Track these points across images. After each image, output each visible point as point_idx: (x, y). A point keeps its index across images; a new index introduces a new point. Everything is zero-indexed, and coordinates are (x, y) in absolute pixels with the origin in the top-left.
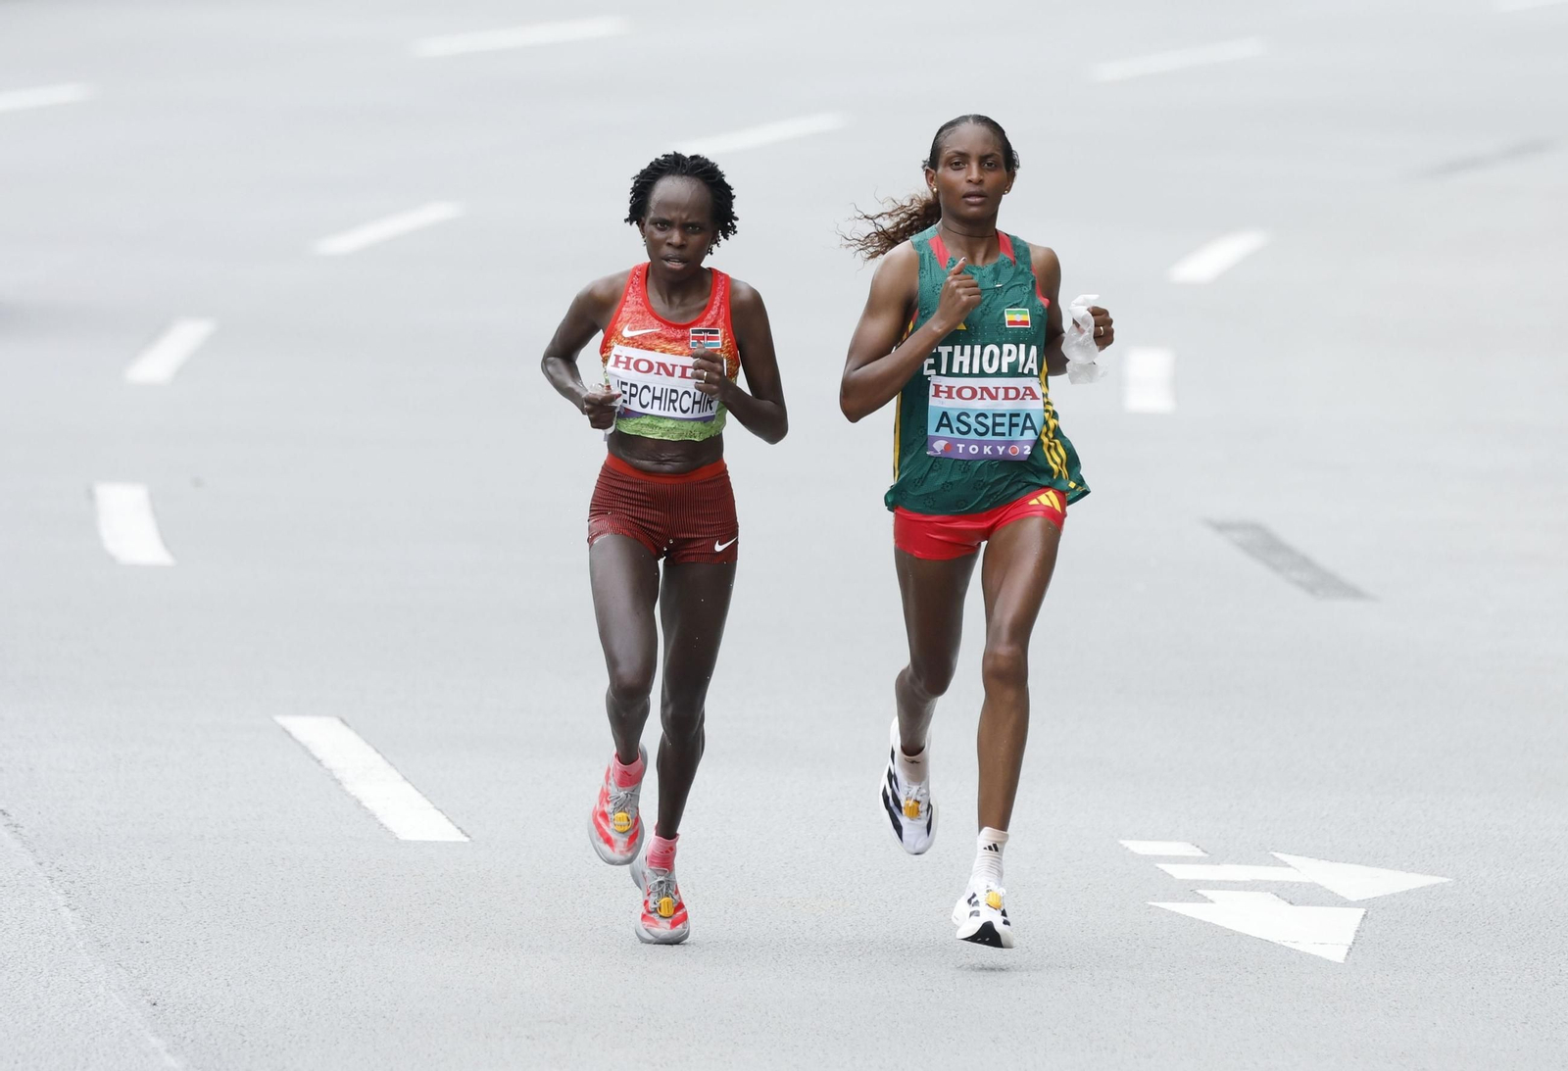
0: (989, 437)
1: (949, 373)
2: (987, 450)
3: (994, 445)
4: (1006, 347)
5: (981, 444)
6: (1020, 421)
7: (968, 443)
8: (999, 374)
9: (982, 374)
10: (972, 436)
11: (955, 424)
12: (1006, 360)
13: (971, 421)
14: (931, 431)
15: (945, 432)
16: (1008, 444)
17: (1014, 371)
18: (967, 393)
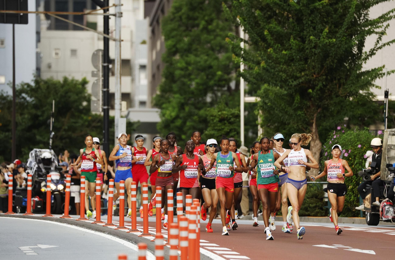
0: (268, 174)
1: (262, 167)
2: (268, 176)
3: (269, 175)
4: (269, 164)
5: (268, 175)
6: (272, 172)
7: (266, 175)
8: (268, 167)
9: (266, 167)
10: (266, 174)
11: (264, 173)
12: (269, 165)
13: (266, 173)
14: (262, 175)
15: (263, 175)
16: (271, 175)
17: (270, 166)
18: (265, 169)
